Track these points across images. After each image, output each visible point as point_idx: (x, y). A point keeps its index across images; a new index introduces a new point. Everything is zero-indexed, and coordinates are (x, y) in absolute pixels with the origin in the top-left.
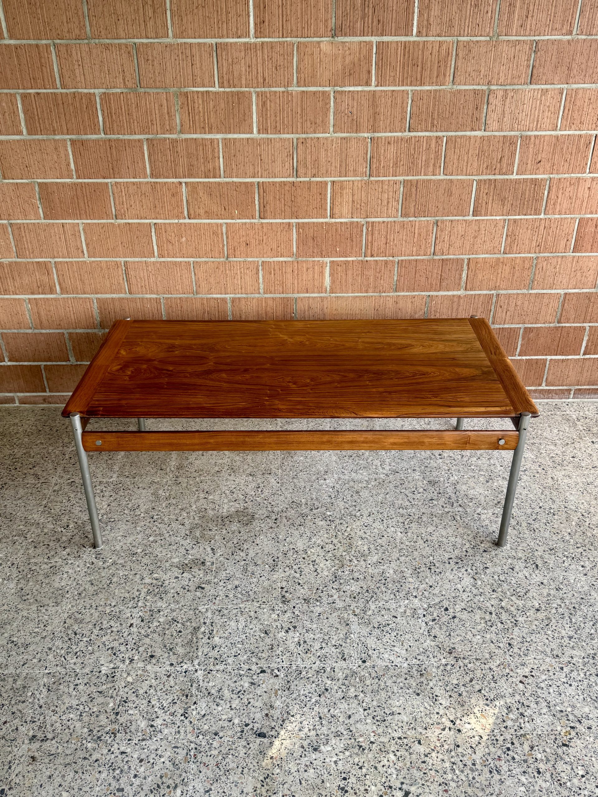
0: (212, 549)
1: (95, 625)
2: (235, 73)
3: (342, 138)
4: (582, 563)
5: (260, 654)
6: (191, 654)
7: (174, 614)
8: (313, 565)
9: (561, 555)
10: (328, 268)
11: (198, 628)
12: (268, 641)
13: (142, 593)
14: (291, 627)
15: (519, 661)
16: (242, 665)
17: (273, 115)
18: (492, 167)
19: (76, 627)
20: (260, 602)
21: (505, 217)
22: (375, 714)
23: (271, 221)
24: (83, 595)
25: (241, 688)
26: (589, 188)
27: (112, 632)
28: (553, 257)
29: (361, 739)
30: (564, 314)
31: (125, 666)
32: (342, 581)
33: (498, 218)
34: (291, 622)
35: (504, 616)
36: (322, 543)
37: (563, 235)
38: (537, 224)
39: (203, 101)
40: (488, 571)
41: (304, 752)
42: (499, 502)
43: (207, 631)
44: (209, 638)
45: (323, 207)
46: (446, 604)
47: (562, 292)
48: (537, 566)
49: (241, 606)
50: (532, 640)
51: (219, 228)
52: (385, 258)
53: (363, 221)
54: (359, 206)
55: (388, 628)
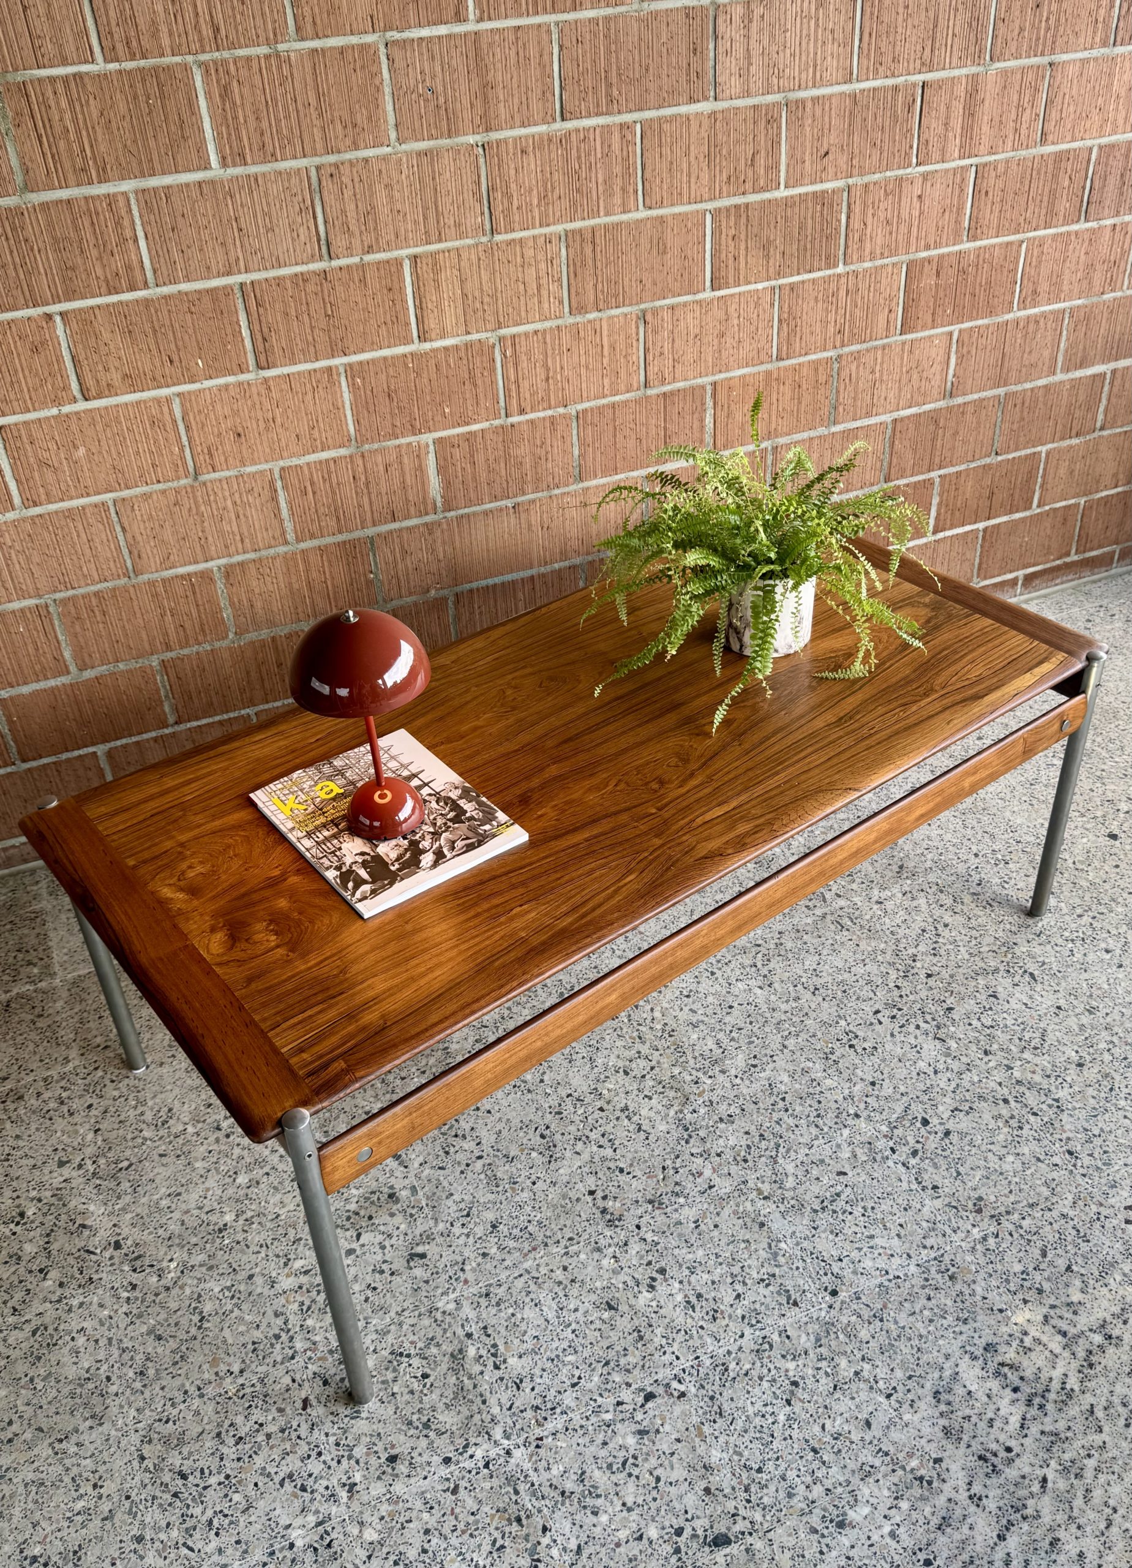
1: (219, 1435)
2: (141, 21)
3: (419, 154)
4: (1103, 945)
5: (623, 1361)
6: (477, 1417)
7: (390, 1338)
8: (629, 1118)
9: (1060, 941)
10: (431, 457)
11: (461, 1351)
12: (624, 1324)
13: (291, 1317)
14: (655, 1275)
15: (1103, 1181)
16: (599, 1399)
17: (251, 119)
18: (737, 178)
19: (174, 1459)
20: (563, 1243)
21: (773, 283)
22: (910, 1396)
23: (286, 370)
24: (151, 1372)
25: (623, 1453)
26: (920, 197)
27: (269, 1436)
28: (868, 350)
29: (914, 1463)
30: (895, 461)
31: (343, 1508)
32: (702, 1133)
33: (760, 286)
34: (649, 1263)
35: (1031, 1098)
36: (621, 1064)
37: (882, 301)
38: (833, 286)
39: (71, 103)
40: (955, 1015)
41: (824, 1541)
42: (901, 867)
43: (483, 1352)
44: (497, 1367)
45: (401, 316)
46: (917, 1110)
47: (887, 418)
48: (1032, 975)
49: (527, 1265)
50: (1102, 1130)
51: (165, 409)
52: (549, 413)
53: (491, 337)
54: (478, 305)
55: (840, 1204)
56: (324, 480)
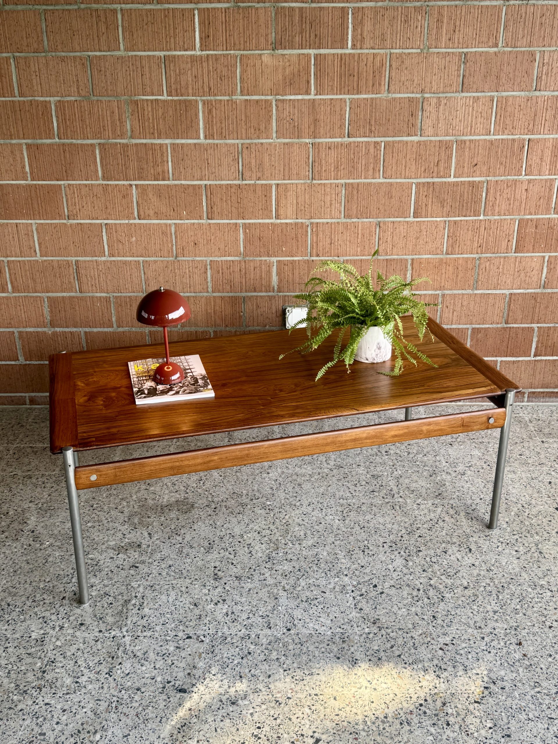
0: (149, 534)
1: (28, 597)
2: (182, 83)
3: (284, 144)
4: (516, 549)
5: (187, 623)
6: (121, 622)
7: (107, 589)
8: (248, 548)
9: (496, 541)
10: (275, 267)
11: (129, 600)
12: (197, 612)
14: (220, 600)
15: (441, 631)
16: (169, 632)
17: (219, 122)
18: (429, 170)
19: (9, 600)
20: (193, 579)
21: (445, 219)
22: (294, 674)
23: (218, 221)
24: (19, 572)
25: (166, 651)
26: (526, 190)
27: (44, 603)
28: (495, 257)
29: (279, 695)
30: (511, 314)
31: (55, 632)
32: (274, 562)
33: (438, 219)
34: (221, 596)
35: (431, 593)
36: (259, 529)
37: (504, 236)
38: (477, 225)
39: (152, 109)
40: (420, 554)
41: (222, 706)
42: (440, 494)
43: (137, 603)
44: (139, 609)
45: (269, 207)
46: (375, 581)
47: (507, 292)
48: (470, 550)
49: (173, 582)
50: (456, 614)
51: (168, 228)
53: (307, 222)
54: (303, 208)
55: (316, 602)
56: (227, 269)
